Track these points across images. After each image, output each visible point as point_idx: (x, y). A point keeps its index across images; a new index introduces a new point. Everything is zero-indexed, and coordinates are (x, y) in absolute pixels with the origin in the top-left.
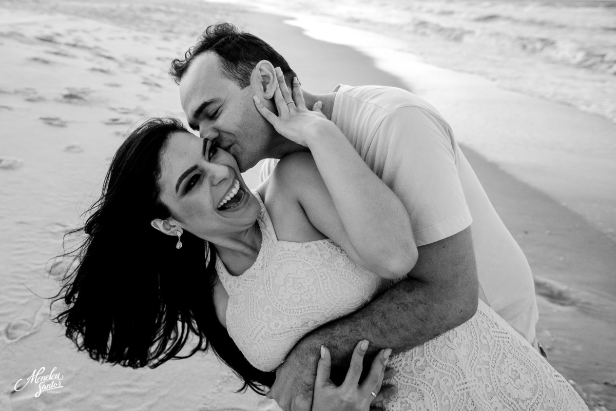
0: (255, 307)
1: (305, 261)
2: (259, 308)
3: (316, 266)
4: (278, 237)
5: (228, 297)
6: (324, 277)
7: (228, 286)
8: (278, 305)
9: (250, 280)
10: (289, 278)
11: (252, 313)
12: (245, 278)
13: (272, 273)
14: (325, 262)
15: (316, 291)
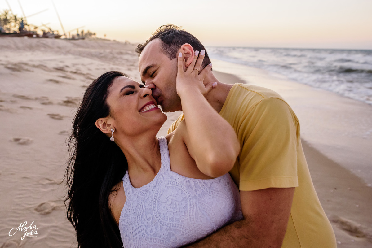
0: (142, 213)
1: (184, 191)
2: (144, 214)
3: (189, 196)
4: (172, 168)
5: (126, 200)
6: (192, 206)
7: (128, 193)
8: (157, 216)
9: (144, 193)
10: (169, 198)
11: (139, 217)
12: (141, 191)
13: (160, 192)
14: (196, 195)
15: (184, 214)
